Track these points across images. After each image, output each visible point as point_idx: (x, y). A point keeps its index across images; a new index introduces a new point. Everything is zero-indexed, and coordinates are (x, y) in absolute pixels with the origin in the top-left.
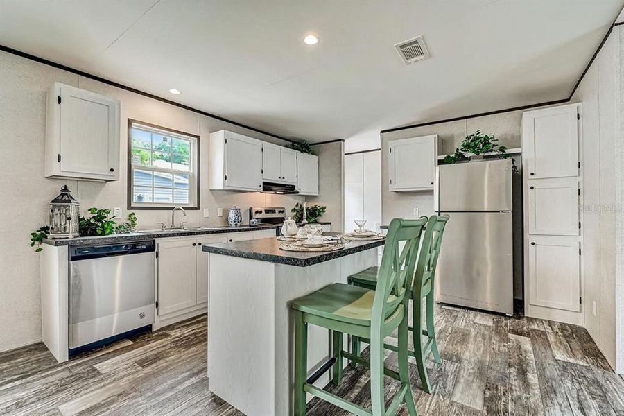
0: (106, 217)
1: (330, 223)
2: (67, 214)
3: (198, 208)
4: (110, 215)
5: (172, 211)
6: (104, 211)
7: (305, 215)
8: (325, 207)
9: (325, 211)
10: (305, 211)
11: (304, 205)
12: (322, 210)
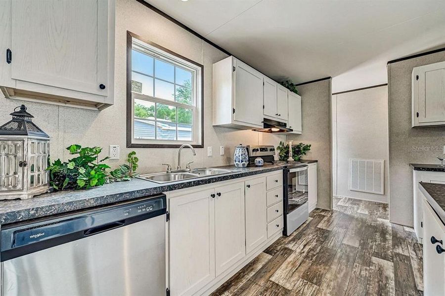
0: (95, 159)
1: (317, 161)
2: (20, 154)
3: (202, 147)
4: (101, 156)
5: (178, 149)
6: (91, 150)
7: (291, 153)
8: (310, 146)
9: (310, 149)
10: (291, 149)
11: (290, 143)
12: (307, 148)
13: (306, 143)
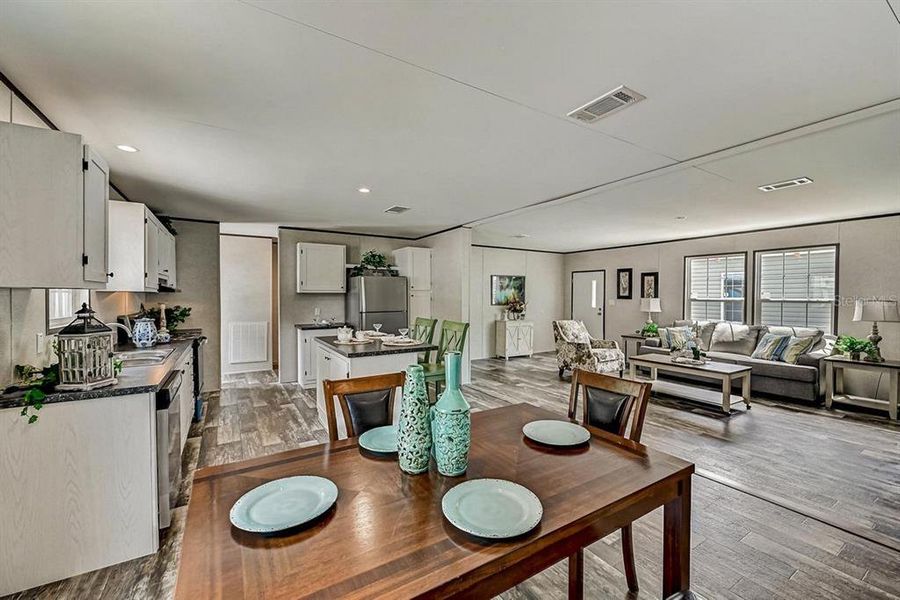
7: (164, 321)
8: (190, 309)
9: (189, 315)
10: (163, 315)
11: (163, 307)
12: (185, 313)
13: (184, 306)
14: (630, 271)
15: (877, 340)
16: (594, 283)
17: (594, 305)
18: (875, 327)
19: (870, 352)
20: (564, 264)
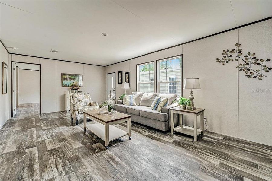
14: (121, 72)
15: (192, 99)
16: (113, 78)
17: (113, 87)
18: (192, 92)
19: (189, 105)
20: (105, 70)
